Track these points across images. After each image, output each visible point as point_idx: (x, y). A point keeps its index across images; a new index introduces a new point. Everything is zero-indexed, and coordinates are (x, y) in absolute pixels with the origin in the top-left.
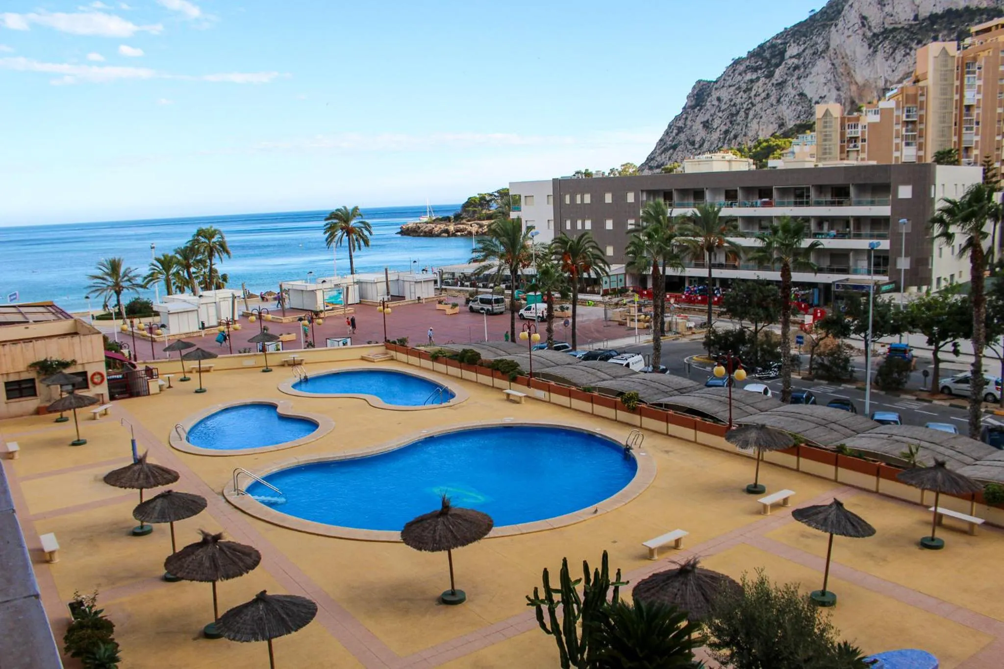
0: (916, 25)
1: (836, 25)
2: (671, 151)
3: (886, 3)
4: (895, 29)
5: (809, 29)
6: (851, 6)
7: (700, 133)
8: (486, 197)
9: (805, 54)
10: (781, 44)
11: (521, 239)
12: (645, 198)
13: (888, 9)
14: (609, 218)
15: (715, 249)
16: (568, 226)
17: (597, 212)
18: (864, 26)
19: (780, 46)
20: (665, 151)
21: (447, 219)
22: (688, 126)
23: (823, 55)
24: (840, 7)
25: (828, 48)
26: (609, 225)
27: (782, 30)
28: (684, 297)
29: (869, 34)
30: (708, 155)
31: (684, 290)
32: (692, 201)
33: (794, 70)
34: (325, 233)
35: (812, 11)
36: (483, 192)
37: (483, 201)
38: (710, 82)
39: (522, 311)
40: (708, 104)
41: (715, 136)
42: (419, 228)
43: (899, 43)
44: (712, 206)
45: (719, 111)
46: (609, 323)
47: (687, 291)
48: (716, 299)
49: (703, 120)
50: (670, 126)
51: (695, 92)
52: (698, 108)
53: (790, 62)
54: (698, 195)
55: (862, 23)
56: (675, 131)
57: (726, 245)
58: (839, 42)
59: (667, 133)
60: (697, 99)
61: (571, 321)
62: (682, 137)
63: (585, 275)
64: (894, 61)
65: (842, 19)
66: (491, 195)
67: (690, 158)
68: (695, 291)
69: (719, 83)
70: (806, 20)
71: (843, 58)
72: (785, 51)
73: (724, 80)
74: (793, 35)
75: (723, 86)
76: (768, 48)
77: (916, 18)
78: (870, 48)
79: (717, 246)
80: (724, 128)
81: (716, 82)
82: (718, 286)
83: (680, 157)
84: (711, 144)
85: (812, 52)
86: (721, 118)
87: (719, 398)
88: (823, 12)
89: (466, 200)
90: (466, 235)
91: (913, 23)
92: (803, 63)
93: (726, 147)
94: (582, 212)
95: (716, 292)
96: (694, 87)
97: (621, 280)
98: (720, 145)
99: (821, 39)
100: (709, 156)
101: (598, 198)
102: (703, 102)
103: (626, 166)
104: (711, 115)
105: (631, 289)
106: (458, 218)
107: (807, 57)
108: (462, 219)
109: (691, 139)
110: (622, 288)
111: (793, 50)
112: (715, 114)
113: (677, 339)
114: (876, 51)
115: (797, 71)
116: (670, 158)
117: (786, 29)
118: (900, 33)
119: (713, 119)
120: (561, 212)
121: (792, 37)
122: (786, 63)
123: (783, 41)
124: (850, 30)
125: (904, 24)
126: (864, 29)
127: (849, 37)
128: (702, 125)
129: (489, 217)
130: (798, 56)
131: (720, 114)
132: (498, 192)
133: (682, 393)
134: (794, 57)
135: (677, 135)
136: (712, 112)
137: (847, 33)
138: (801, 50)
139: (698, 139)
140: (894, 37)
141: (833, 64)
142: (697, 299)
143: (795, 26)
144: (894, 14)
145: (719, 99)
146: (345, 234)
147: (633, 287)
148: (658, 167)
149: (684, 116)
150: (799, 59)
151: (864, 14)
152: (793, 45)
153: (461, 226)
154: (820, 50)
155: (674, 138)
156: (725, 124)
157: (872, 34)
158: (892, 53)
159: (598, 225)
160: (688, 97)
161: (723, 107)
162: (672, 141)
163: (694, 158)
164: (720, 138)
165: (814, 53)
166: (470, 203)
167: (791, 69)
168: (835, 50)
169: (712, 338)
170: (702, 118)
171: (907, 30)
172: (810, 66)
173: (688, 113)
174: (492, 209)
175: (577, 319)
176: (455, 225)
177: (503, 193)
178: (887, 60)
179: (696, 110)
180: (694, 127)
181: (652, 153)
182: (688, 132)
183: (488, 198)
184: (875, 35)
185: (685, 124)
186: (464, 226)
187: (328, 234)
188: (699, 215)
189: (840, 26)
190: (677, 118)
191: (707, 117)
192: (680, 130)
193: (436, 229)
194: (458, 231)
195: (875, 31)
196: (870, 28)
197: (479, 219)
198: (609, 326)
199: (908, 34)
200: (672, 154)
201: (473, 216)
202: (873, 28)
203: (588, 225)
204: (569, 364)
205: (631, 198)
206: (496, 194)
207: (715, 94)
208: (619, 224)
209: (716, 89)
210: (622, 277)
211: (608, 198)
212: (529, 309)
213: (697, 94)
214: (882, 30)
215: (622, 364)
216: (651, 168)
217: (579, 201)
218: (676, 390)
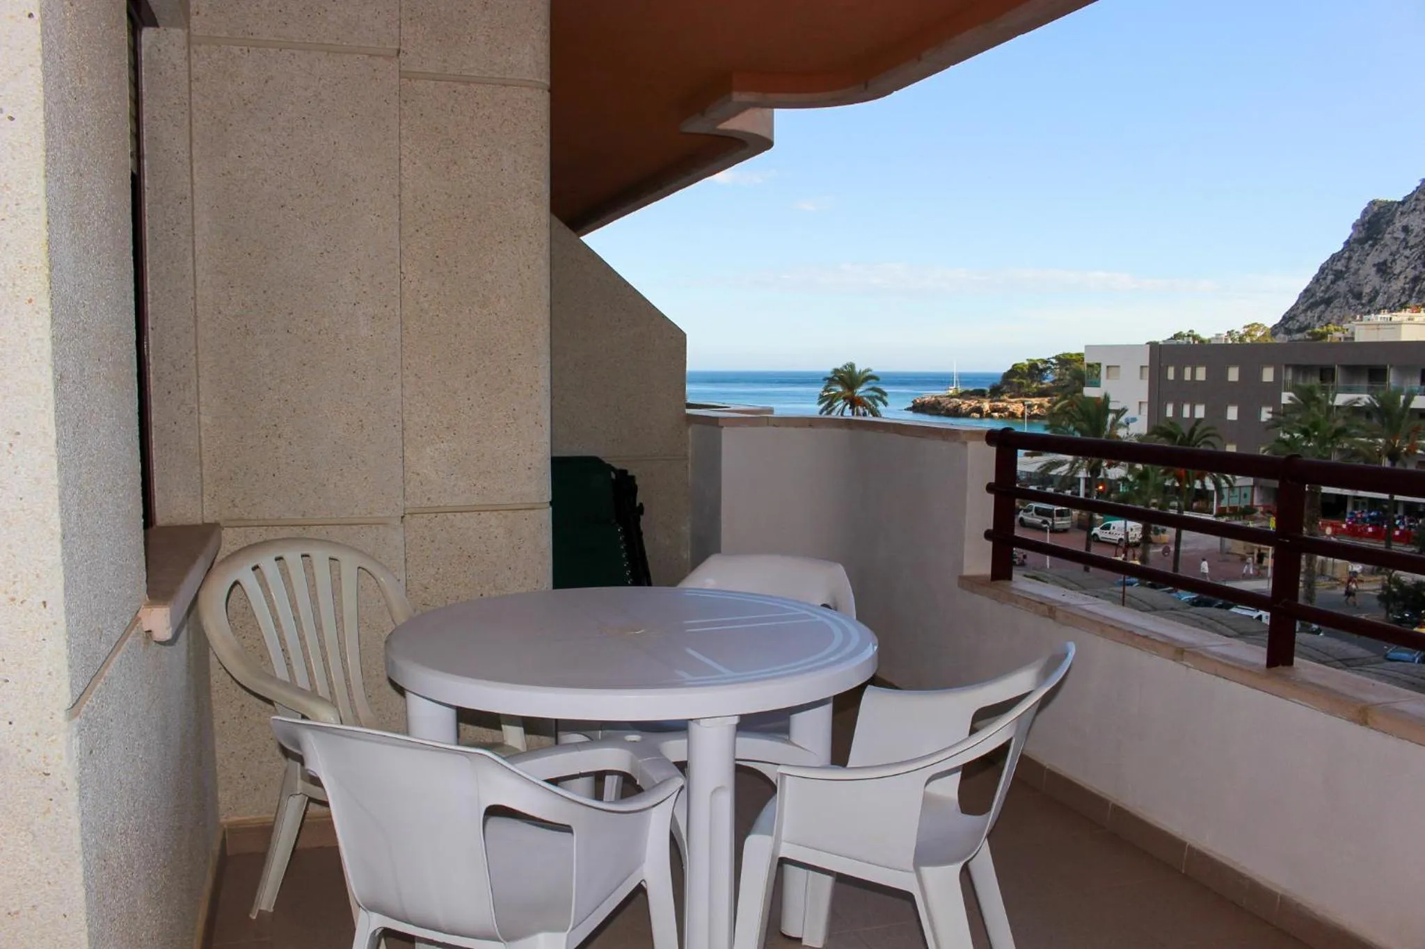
2: (1322, 307)
7: (1370, 279)
8: (1039, 364)
11: (1108, 427)
12: (1290, 377)
14: (1233, 404)
15: (1403, 457)
16: (1170, 412)
17: (1216, 393)
20: (1312, 307)
21: (980, 394)
22: (1352, 270)
26: (1232, 413)
28: (1344, 526)
30: (1385, 315)
31: (1345, 516)
32: (1365, 383)
34: (820, 403)
36: (1035, 358)
37: (1034, 370)
38: (1393, 203)
39: (1096, 530)
40: (1387, 236)
41: (1397, 285)
42: (939, 403)
44: (1399, 391)
45: (1406, 248)
46: (1229, 557)
47: (1351, 519)
48: (1397, 533)
49: (1377, 260)
50: (1322, 270)
51: (1367, 218)
52: (1370, 242)
54: (1376, 374)
56: (1330, 277)
57: (1419, 452)
59: (1317, 280)
60: (1368, 229)
61: (1172, 549)
62: (1342, 286)
63: (1198, 485)
66: (1046, 362)
67: (1354, 318)
68: (1364, 520)
69: (1407, 205)
73: (1417, 199)
75: (1414, 209)
79: (1406, 453)
80: (1411, 273)
81: (1403, 203)
82: (1400, 513)
83: (1335, 317)
84: (1389, 298)
86: (1407, 258)
87: (1409, 678)
89: (1010, 368)
90: (1006, 418)
93: (1413, 302)
94: (1191, 392)
95: (1398, 522)
96: (1365, 212)
97: (1245, 496)
98: (1403, 300)
100: (1388, 316)
101: (1217, 373)
102: (1378, 234)
103: (1252, 327)
104: (1391, 254)
105: (1261, 509)
106: (996, 392)
108: (1002, 394)
109: (1357, 289)
110: (1247, 506)
112: (1398, 251)
113: (1333, 588)
116: (1319, 318)
119: (1394, 260)
120: (1160, 391)
128: (1375, 269)
129: (1042, 393)
131: (1407, 252)
132: (1057, 358)
133: (1348, 666)
135: (1333, 282)
136: (1394, 248)
139: (1367, 289)
142: (1366, 530)
145: (1406, 229)
146: (849, 406)
147: (1264, 507)
148: (1300, 330)
149: (1346, 255)
153: (1000, 405)
155: (1328, 288)
156: (1415, 268)
159: (1216, 411)
160: (1355, 226)
161: (1412, 241)
162: (1325, 292)
163: (1361, 319)
164: (1404, 289)
166: (1015, 371)
169: (1395, 590)
170: (1375, 257)
173: (1352, 250)
174: (1046, 381)
175: (1182, 548)
176: (991, 402)
177: (1064, 361)
179: (1367, 246)
180: (1361, 271)
181: (1292, 309)
182: (1351, 279)
183: (1041, 366)
185: (1347, 267)
186: (1005, 404)
187: (823, 405)
188: (1378, 405)
190: (1335, 258)
191: (1385, 255)
192: (1339, 275)
193: (964, 407)
194: (994, 410)
197: (1027, 396)
198: (1227, 561)
200: (1324, 312)
201: (1019, 392)
203: (1200, 412)
204: (1172, 609)
205: (1268, 375)
206: (1054, 361)
207: (1399, 223)
208: (1249, 413)
209: (1402, 213)
210: (1248, 491)
211: (1233, 374)
212: (1107, 527)
213: (1369, 222)
215: (1252, 617)
216: (1288, 332)
217: (1188, 377)
218: (1340, 660)
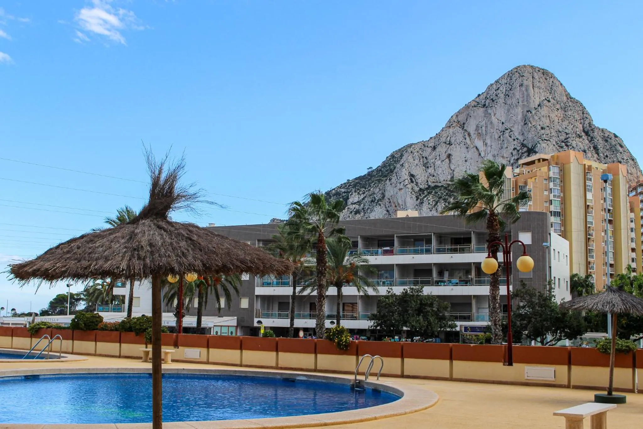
0: (453, 185)
1: (390, 180)
3: (429, 166)
4: (436, 187)
5: (367, 182)
6: (402, 165)
9: (364, 201)
10: (344, 192)
13: (431, 170)
18: (412, 182)
19: (344, 194)
23: (380, 202)
24: (392, 167)
25: (384, 197)
27: (346, 181)
29: (417, 189)
33: (356, 214)
35: (370, 168)
43: (441, 198)
53: (352, 207)
55: (411, 179)
58: (392, 193)
64: (437, 212)
65: (394, 175)
70: (365, 175)
71: (396, 206)
72: (348, 198)
74: (355, 186)
76: (334, 195)
77: (452, 179)
78: (417, 200)
85: (370, 200)
88: (379, 170)
91: (450, 183)
92: (363, 209)
99: (378, 190)
107: (366, 204)
111: (354, 198)
114: (422, 203)
115: (358, 215)
117: (348, 180)
118: (440, 190)
121: (353, 187)
122: (348, 208)
123: (346, 190)
124: (402, 184)
125: (443, 183)
126: (413, 184)
127: (400, 189)
130: (359, 203)
134: (355, 203)
137: (399, 186)
138: (361, 198)
140: (436, 193)
141: (388, 211)
143: (356, 179)
144: (435, 175)
150: (360, 205)
151: (412, 173)
152: (354, 194)
154: (377, 198)
157: (418, 189)
158: (435, 205)
165: (372, 201)
167: (353, 213)
168: (389, 199)
171: (446, 188)
172: (369, 211)
178: (431, 211)
184: (421, 189)
189: (393, 180)
195: (421, 187)
196: (417, 184)
199: (447, 192)
202: (419, 184)
214: (426, 186)
